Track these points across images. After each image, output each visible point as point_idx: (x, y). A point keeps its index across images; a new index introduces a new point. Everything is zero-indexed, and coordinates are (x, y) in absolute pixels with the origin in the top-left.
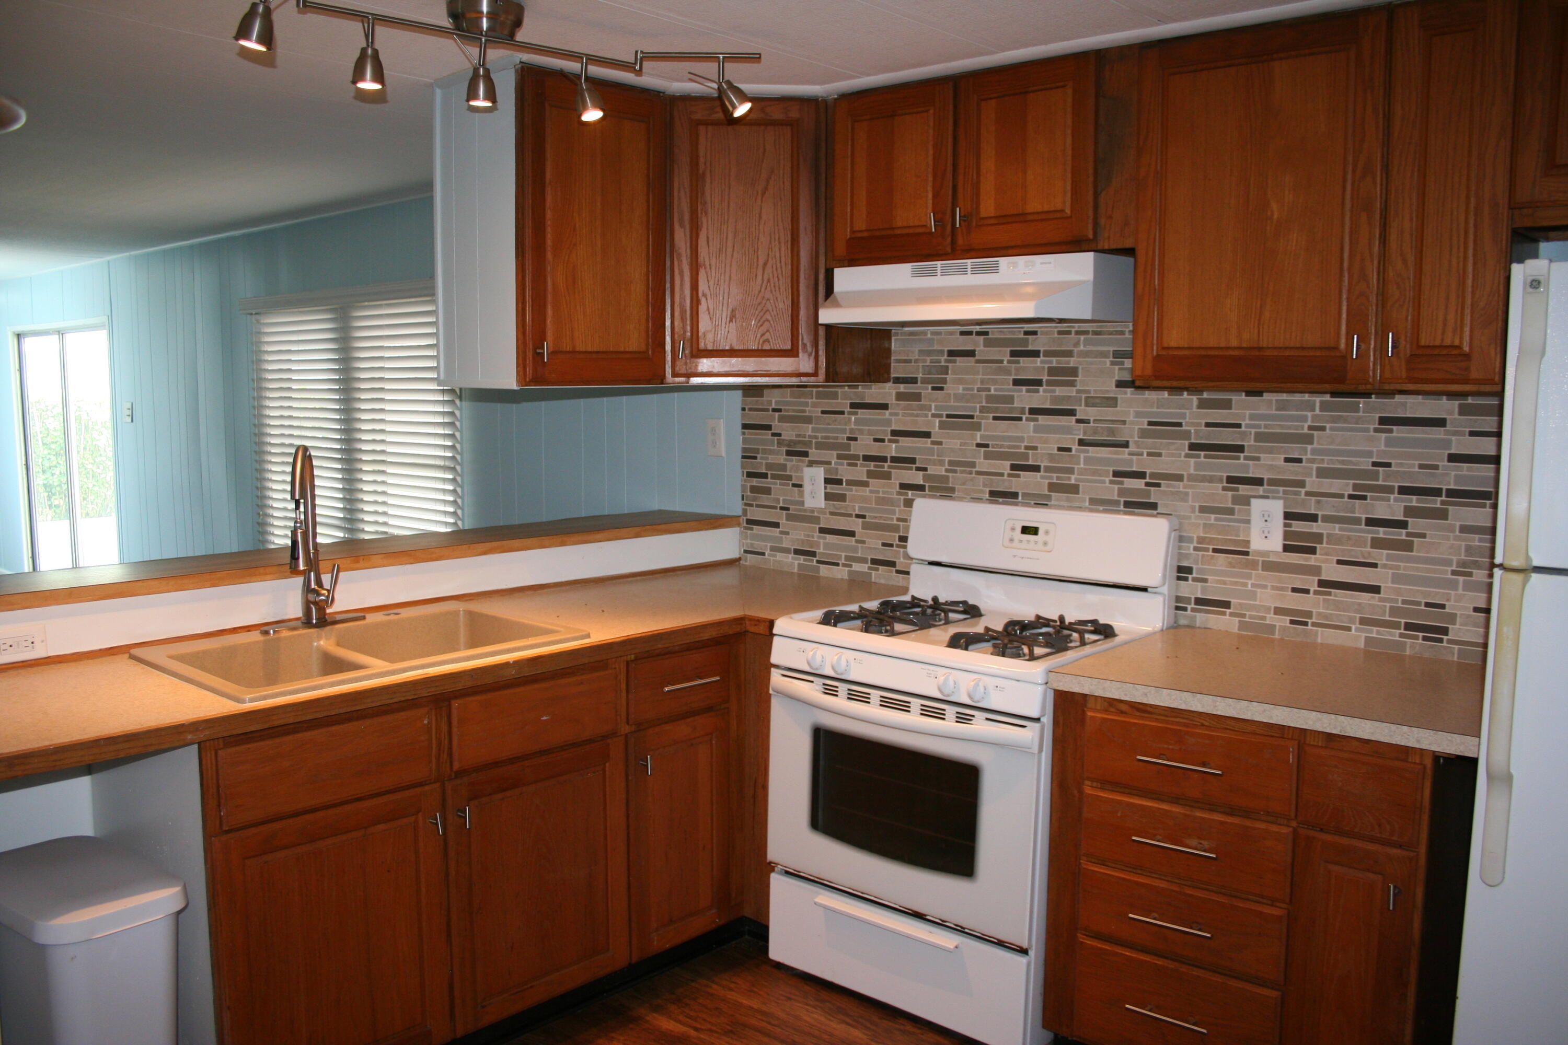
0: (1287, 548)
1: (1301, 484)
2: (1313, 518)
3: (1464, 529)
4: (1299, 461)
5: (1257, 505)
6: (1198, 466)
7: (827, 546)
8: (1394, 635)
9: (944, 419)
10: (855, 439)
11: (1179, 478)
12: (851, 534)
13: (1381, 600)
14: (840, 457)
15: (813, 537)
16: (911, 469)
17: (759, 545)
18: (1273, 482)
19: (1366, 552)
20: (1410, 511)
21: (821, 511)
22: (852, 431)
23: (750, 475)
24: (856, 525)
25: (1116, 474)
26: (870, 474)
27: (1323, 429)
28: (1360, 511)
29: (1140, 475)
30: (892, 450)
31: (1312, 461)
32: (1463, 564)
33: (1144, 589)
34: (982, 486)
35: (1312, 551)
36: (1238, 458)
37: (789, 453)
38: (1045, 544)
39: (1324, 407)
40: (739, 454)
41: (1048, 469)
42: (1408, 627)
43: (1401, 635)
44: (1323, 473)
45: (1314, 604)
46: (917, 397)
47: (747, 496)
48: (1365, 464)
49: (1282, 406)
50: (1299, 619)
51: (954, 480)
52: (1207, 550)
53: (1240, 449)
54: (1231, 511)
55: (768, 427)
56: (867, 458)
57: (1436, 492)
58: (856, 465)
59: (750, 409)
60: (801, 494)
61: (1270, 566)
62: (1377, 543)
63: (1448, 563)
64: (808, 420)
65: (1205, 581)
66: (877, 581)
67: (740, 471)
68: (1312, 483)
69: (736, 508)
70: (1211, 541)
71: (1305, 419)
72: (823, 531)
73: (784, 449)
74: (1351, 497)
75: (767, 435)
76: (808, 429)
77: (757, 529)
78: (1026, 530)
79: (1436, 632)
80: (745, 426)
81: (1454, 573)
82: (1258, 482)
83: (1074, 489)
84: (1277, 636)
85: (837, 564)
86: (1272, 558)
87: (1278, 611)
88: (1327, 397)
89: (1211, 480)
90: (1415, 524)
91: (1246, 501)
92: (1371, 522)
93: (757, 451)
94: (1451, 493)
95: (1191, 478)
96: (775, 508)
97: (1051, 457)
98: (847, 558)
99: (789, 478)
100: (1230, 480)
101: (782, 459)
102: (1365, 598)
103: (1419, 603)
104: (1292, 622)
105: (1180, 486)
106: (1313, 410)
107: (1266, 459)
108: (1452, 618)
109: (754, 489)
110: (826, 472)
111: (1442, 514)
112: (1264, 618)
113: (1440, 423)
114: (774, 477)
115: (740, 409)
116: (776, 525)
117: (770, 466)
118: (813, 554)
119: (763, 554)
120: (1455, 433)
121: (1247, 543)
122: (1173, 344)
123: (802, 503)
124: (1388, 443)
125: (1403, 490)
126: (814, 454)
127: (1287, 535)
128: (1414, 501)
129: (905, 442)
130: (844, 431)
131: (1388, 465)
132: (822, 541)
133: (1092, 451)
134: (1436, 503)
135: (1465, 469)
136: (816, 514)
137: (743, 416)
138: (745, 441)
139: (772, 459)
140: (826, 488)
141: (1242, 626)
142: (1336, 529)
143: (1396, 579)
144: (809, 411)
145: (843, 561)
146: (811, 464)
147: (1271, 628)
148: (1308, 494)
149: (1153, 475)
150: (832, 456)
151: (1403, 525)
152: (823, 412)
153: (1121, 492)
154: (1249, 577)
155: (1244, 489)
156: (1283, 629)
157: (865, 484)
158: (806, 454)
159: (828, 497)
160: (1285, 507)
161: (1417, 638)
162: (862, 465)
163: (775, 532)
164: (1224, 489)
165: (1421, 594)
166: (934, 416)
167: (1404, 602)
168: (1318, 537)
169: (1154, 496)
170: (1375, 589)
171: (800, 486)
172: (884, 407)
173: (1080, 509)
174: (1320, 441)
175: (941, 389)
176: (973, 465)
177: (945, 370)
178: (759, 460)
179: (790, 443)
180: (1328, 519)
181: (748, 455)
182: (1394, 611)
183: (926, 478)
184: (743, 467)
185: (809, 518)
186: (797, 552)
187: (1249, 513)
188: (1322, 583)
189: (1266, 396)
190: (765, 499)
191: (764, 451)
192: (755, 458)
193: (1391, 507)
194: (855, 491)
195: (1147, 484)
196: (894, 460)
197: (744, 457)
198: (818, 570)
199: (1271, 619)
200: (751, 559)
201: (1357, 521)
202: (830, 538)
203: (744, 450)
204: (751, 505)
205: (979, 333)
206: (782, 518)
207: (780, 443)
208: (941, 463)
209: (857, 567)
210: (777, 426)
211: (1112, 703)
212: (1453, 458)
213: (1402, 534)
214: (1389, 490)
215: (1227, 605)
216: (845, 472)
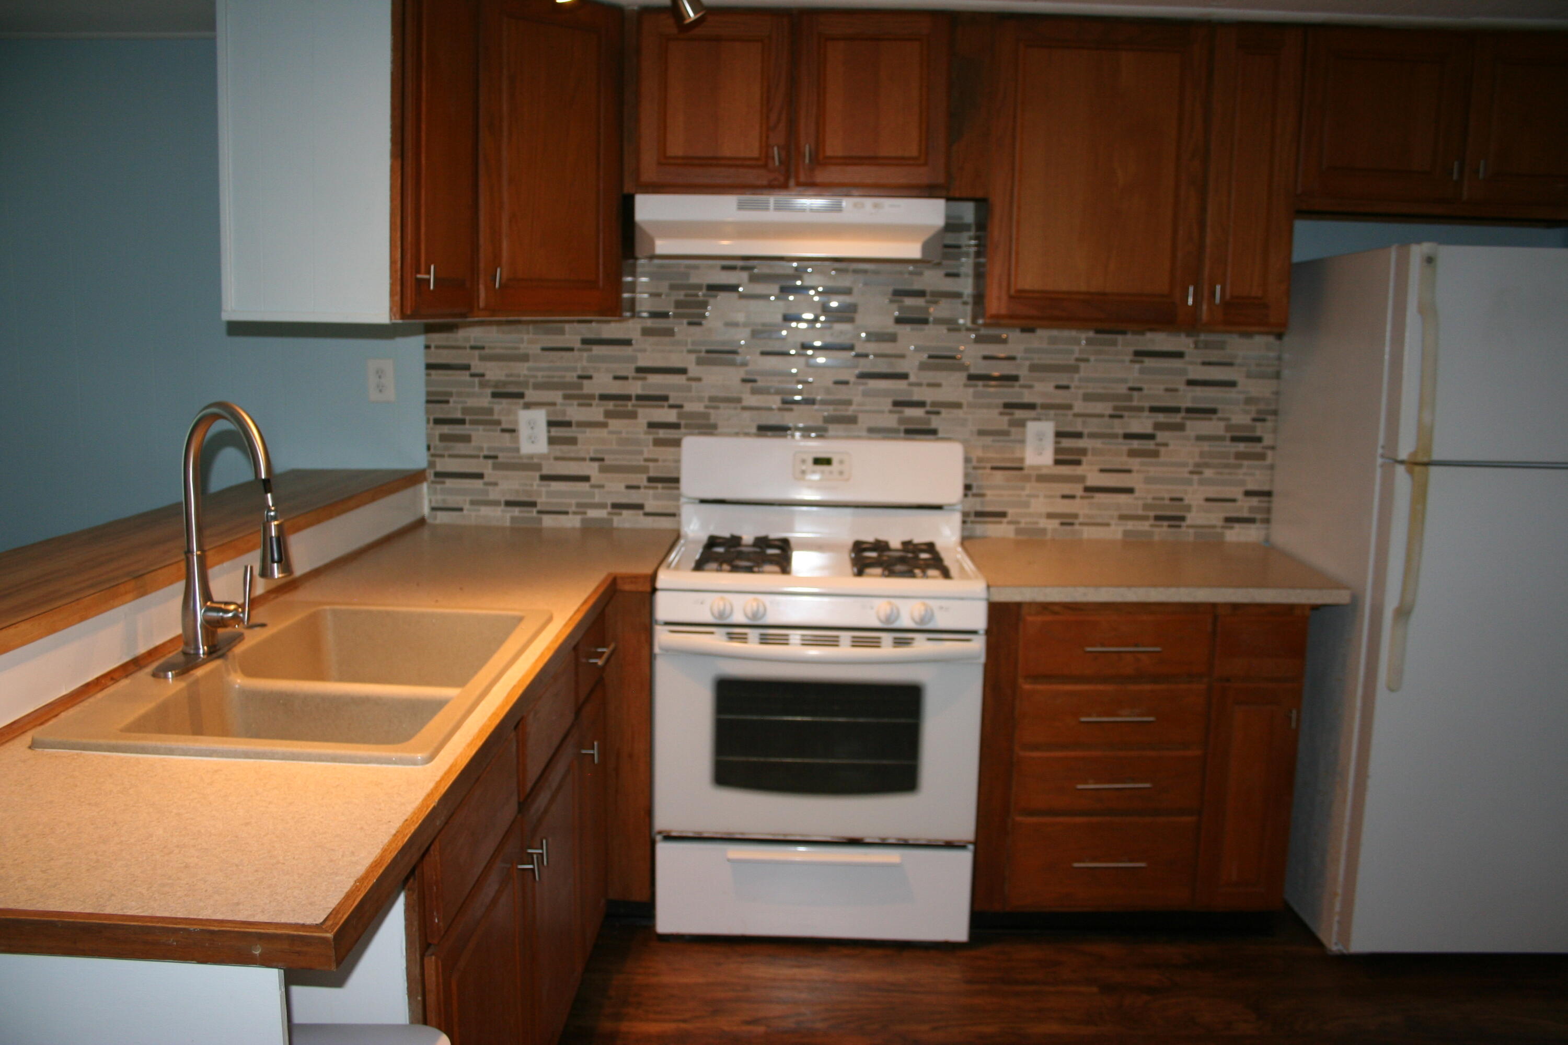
0: (1057, 462)
1: (1069, 407)
2: (1079, 435)
3: (1199, 438)
4: (1067, 387)
5: (1033, 427)
6: (976, 395)
7: (550, 494)
8: (1145, 526)
9: (703, 354)
10: (590, 377)
11: (958, 405)
12: (586, 479)
13: (1136, 499)
14: (566, 397)
15: (532, 485)
16: (663, 407)
17: (452, 501)
18: (1046, 407)
19: (1123, 461)
20: (1158, 426)
21: (543, 457)
22: (584, 368)
23: (438, 421)
24: (591, 469)
25: (896, 404)
26: (609, 414)
27: (1087, 360)
28: (1118, 427)
29: (921, 404)
30: (635, 388)
31: (1077, 387)
32: (1197, 465)
33: (939, 507)
34: (749, 420)
35: (1078, 463)
36: (1013, 386)
37: (495, 395)
38: (841, 473)
39: (1089, 342)
40: (423, 398)
41: (824, 402)
42: (1158, 518)
43: (1152, 526)
44: (1088, 398)
45: (1079, 507)
46: (669, 332)
47: (435, 447)
48: (1122, 389)
49: (1053, 341)
50: (1067, 520)
51: (715, 416)
52: (984, 468)
53: (1015, 378)
54: (1006, 433)
55: (467, 367)
56: (604, 397)
57: (1176, 410)
58: (590, 405)
59: (437, 347)
60: (516, 440)
61: (1042, 478)
62: (1132, 453)
63: (1184, 465)
64: (525, 358)
65: (982, 495)
66: (621, 526)
67: (424, 419)
68: (1079, 406)
69: (418, 459)
70: (989, 460)
71: (1072, 352)
72: (544, 478)
73: (489, 391)
74: (1111, 416)
75: (464, 376)
76: (522, 369)
77: (450, 483)
78: (818, 461)
79: (1176, 520)
80: (430, 367)
81: (1192, 473)
82: (1031, 406)
83: (851, 420)
84: (1049, 536)
85: (566, 513)
86: (1044, 471)
87: (1050, 516)
88: (1091, 334)
89: (989, 406)
90: (1161, 436)
91: (1022, 424)
92: (1128, 436)
93: (450, 394)
94: (1189, 410)
95: (970, 405)
96: (477, 457)
97: (828, 391)
98: (579, 505)
99: (498, 423)
100: (1007, 406)
101: (485, 401)
102: (1122, 498)
103: (1163, 499)
104: (1062, 524)
105: (959, 413)
106: (1079, 344)
107: (1039, 387)
108: (1188, 508)
109: (444, 438)
110: (548, 415)
111: (1180, 427)
112: (1036, 523)
113: (1179, 355)
114: (473, 422)
115: (422, 347)
116: (480, 476)
117: (465, 410)
118: (533, 504)
119: (461, 510)
120: (1191, 363)
121: (1022, 460)
122: (1027, 287)
123: (517, 450)
124: (1142, 371)
125: (1153, 409)
126: (531, 395)
127: (1057, 451)
128: (1161, 418)
129: (654, 379)
130: (574, 369)
131: (1140, 389)
132: (544, 489)
133: (873, 384)
134: (1176, 418)
135: (1199, 391)
136: (535, 460)
137: (427, 355)
138: (428, 383)
139: (471, 402)
140: (549, 432)
141: (1018, 532)
142: (1098, 444)
143: (1148, 480)
144: (524, 348)
145: (573, 509)
146: (528, 406)
147: (1043, 531)
148: (1076, 415)
149: (934, 404)
150: (556, 396)
151: (1151, 437)
152: (544, 349)
153: (901, 421)
154: (1023, 489)
155: (1019, 414)
156: (1055, 530)
157: (604, 425)
158: (521, 396)
159: (552, 441)
160: (1057, 426)
161: (1161, 526)
162: (598, 405)
163: (477, 484)
164: (1001, 414)
165: (1166, 491)
166: (690, 352)
167: (1154, 499)
168: (1083, 451)
169: (935, 422)
170: (1130, 491)
171: (513, 431)
172: (627, 342)
173: (858, 438)
174: (1085, 370)
175: (700, 324)
176: (739, 400)
177: (704, 305)
178: (451, 404)
179: (497, 384)
180: (1093, 436)
181: (434, 399)
182: (1146, 507)
183: (680, 416)
184: (428, 412)
185: (529, 465)
186: (509, 504)
187: (1024, 433)
188: (1088, 489)
189: (1040, 333)
190: (461, 448)
191: (459, 394)
192: (447, 402)
193: (1142, 424)
194: (590, 433)
195: (928, 413)
196: (640, 398)
197: (428, 402)
198: (540, 520)
199: (1044, 523)
200: (443, 518)
201: (1115, 436)
202: (556, 486)
203: (428, 393)
204: (442, 456)
205: (743, 268)
206: (487, 468)
207: (483, 385)
208: (700, 399)
209: (592, 513)
210: (477, 366)
211: (1045, 607)
212: (1191, 383)
213: (1150, 445)
214: (1140, 409)
215: (1003, 515)
216: (575, 413)
